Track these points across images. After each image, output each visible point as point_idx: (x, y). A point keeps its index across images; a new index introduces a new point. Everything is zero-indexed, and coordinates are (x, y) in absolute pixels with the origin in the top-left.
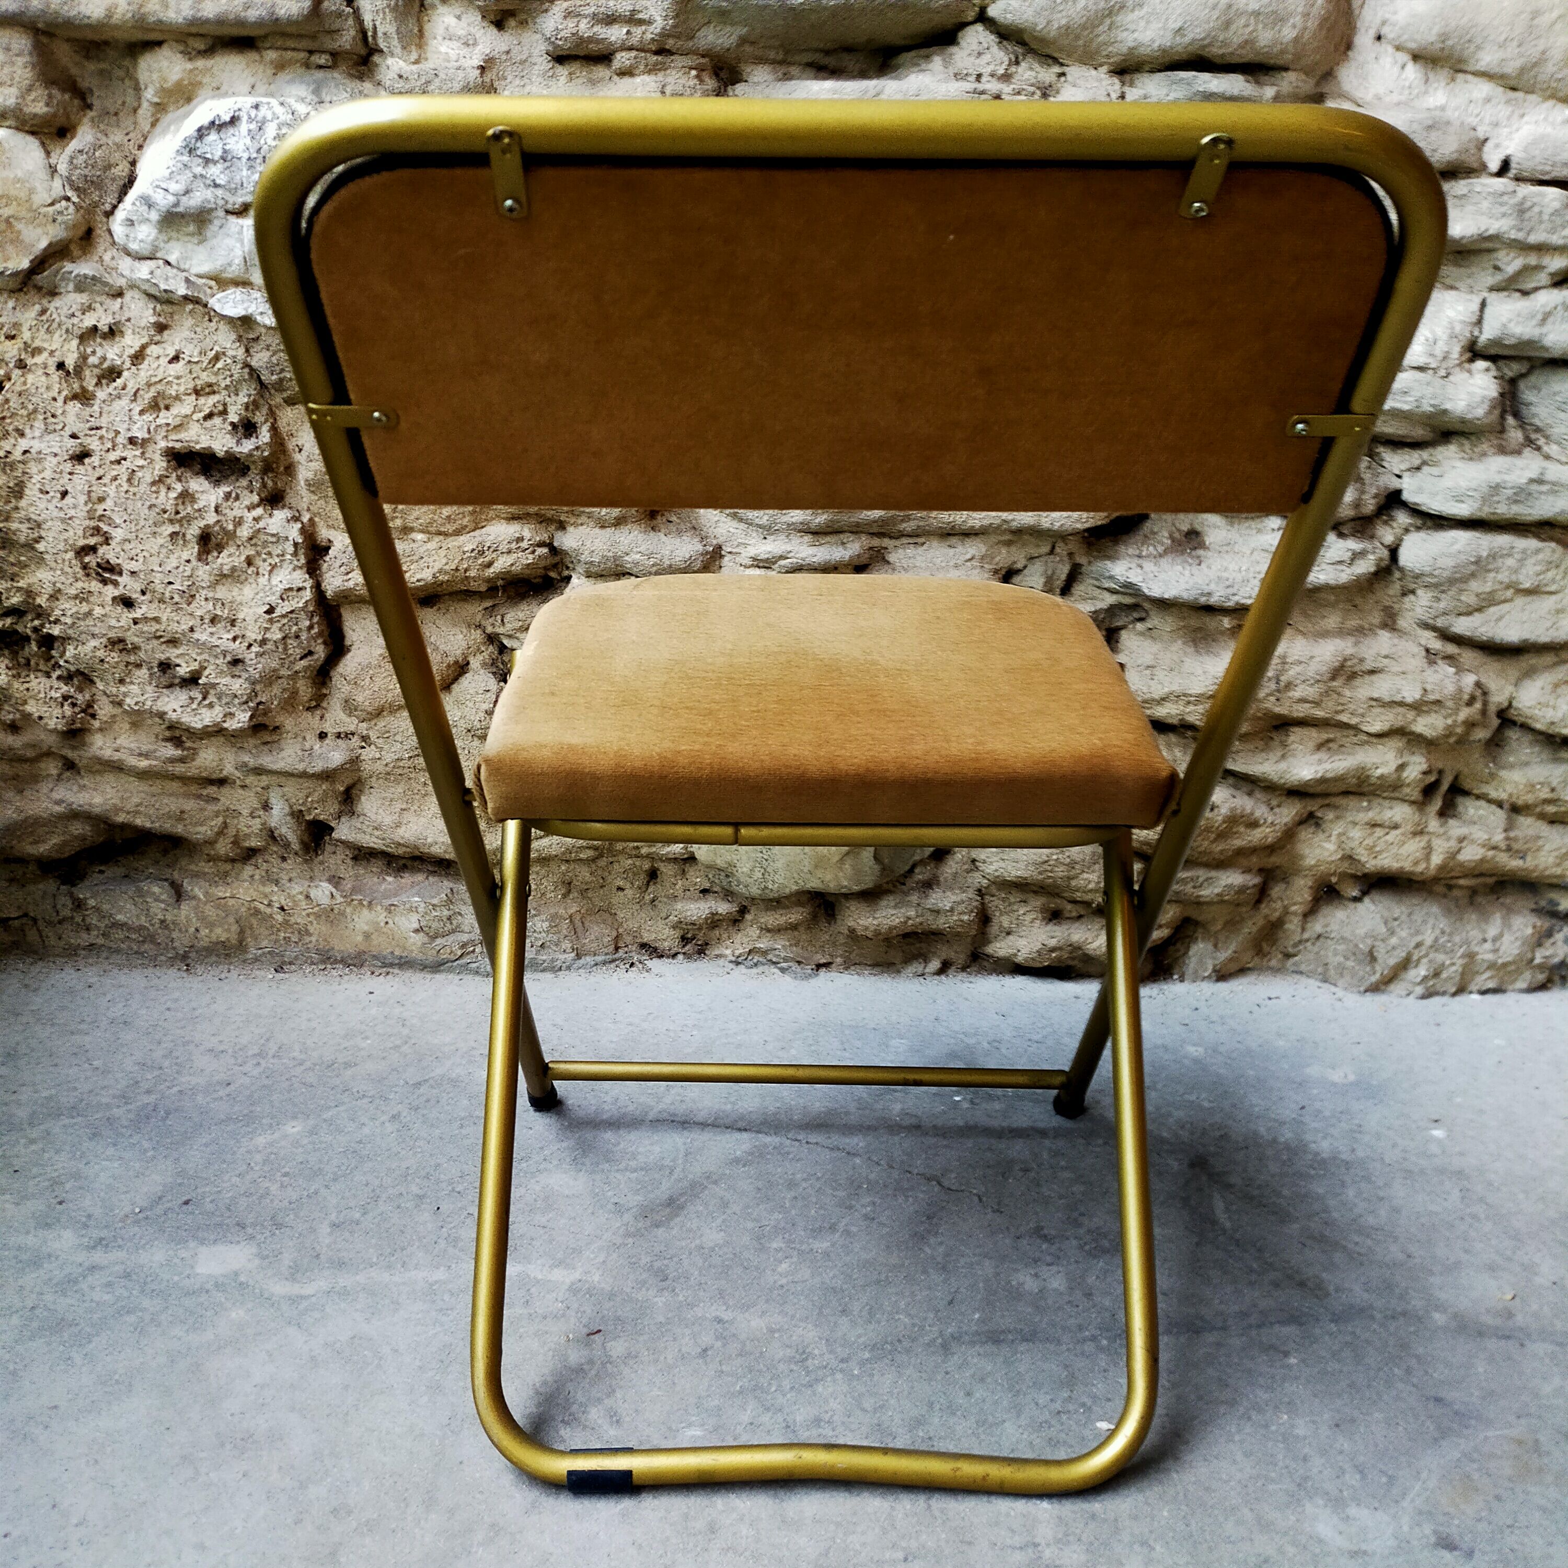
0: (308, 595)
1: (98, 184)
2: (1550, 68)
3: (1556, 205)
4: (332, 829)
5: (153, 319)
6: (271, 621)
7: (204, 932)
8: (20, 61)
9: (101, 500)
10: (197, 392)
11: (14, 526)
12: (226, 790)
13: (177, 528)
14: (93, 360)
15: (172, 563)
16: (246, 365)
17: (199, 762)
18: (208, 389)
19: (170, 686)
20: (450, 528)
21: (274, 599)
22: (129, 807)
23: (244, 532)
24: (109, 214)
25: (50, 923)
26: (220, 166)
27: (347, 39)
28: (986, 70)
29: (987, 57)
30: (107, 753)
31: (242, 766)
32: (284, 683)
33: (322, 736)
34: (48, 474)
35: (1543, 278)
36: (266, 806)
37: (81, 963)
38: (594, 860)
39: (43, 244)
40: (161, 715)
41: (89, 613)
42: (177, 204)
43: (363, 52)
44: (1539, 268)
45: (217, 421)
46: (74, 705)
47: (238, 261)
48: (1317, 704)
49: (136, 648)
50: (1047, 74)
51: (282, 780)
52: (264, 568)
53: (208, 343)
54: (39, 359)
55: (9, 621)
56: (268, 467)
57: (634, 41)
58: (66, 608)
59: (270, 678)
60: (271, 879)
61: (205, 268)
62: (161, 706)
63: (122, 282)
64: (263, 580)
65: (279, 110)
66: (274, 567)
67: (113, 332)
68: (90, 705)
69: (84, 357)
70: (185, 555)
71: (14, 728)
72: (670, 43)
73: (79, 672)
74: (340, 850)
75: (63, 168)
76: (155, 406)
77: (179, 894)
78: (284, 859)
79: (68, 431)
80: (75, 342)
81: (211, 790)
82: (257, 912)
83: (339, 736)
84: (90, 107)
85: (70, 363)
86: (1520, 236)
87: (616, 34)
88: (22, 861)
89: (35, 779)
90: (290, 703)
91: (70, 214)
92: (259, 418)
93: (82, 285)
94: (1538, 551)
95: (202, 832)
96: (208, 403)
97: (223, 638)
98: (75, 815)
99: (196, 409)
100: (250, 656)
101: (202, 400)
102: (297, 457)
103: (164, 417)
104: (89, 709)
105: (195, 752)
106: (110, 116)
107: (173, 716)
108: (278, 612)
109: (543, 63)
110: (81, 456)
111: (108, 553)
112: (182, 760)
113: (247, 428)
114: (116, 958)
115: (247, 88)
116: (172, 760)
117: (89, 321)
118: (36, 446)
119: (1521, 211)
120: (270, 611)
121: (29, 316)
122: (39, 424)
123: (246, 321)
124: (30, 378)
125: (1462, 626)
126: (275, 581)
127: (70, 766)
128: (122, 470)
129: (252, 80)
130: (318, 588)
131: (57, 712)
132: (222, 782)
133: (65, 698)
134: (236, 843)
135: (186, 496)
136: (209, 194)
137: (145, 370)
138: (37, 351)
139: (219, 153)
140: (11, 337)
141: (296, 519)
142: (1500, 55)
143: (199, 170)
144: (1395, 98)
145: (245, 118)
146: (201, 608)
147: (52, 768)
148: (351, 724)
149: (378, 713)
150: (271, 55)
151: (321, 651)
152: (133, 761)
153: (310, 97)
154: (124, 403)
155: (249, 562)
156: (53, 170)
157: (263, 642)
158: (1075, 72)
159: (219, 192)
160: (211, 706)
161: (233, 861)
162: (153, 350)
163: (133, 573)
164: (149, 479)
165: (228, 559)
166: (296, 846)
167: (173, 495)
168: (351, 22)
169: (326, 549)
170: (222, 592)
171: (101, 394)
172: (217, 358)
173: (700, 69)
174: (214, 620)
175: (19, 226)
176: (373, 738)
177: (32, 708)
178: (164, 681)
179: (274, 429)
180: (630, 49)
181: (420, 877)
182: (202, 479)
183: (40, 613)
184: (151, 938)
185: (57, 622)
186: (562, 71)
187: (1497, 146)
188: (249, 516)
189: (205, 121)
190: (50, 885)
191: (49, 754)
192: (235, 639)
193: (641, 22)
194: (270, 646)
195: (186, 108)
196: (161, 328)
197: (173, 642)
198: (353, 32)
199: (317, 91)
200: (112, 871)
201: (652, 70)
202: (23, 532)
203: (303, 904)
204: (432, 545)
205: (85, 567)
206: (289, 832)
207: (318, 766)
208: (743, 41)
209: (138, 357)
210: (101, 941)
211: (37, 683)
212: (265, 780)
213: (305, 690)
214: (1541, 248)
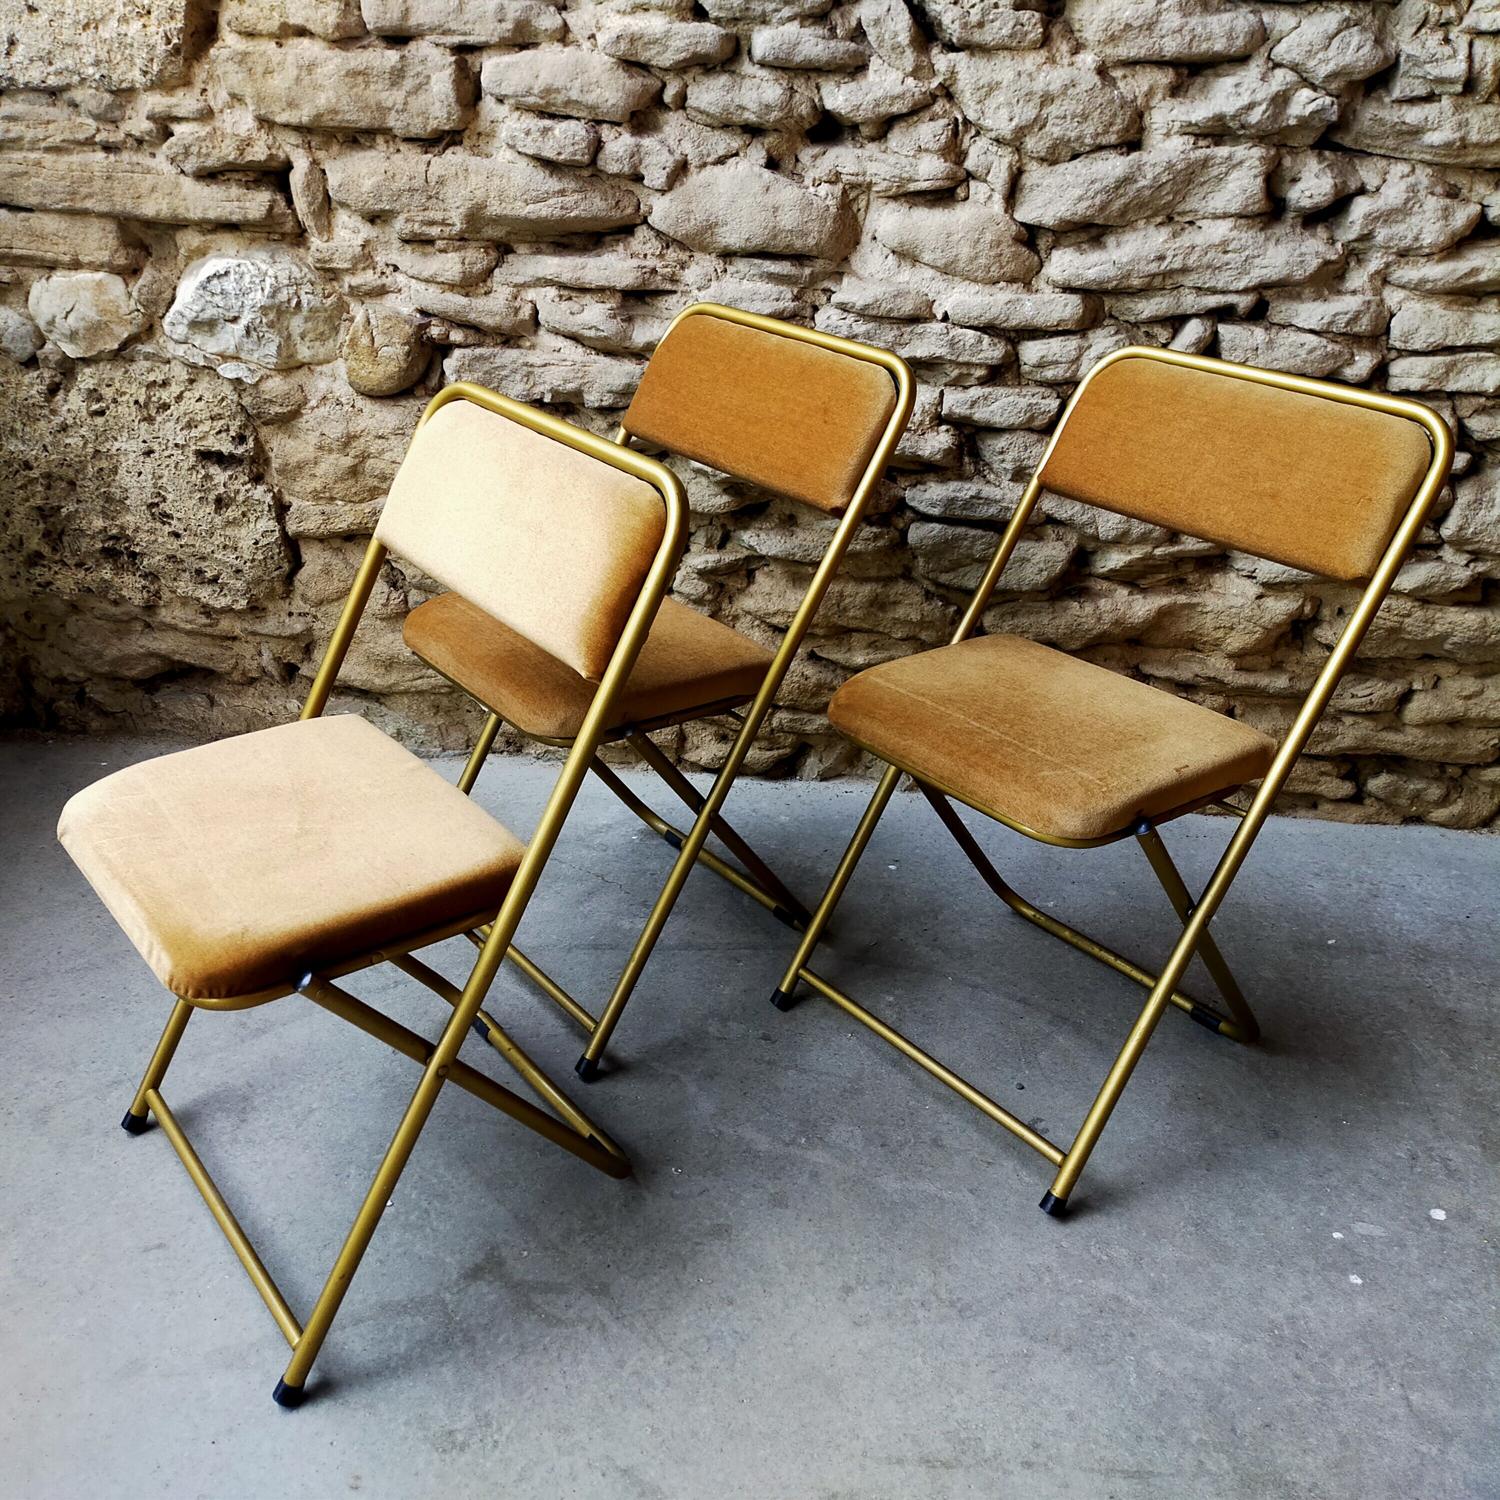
0: (277, 534)
1: (155, 303)
2: (961, 265)
3: (972, 341)
4: (299, 669)
5: (187, 377)
6: (257, 549)
7: (227, 725)
8: (111, 236)
9: (160, 477)
10: (212, 419)
11: (113, 490)
12: (237, 643)
13: (203, 494)
14: (153, 399)
15: (201, 514)
16: (239, 404)
17: (220, 626)
18: (219, 417)
19: (202, 583)
20: (356, 499)
21: (258, 537)
22: (181, 651)
23: (240, 498)
24: (162, 317)
25: (140, 716)
26: (220, 297)
27: (289, 226)
28: (649, 252)
29: (649, 245)
30: (168, 620)
31: (244, 630)
32: (266, 584)
33: (290, 614)
34: (131, 462)
35: (973, 381)
36: (260, 654)
37: (157, 741)
38: (450, 693)
39: (125, 335)
40: (198, 599)
41: (156, 540)
42: (197, 317)
43: (299, 231)
44: (970, 375)
45: (224, 435)
46: (149, 592)
47: (232, 347)
48: (863, 620)
49: (182, 561)
50: (684, 256)
51: (268, 639)
52: (252, 519)
53: (218, 391)
54: (124, 398)
55: (111, 543)
56: (253, 461)
57: (446, 235)
58: (143, 537)
59: (258, 581)
60: (263, 695)
61: (215, 350)
62: (196, 594)
63: (169, 356)
64: (252, 525)
65: (251, 268)
66: (258, 518)
67: (165, 384)
68: (158, 592)
69: (149, 398)
70: (208, 510)
71: (116, 603)
72: (466, 236)
73: (151, 573)
74: (304, 680)
75: (135, 294)
76: (189, 426)
77: (212, 702)
78: (272, 685)
79: (141, 439)
80: (144, 389)
81: (228, 643)
82: (257, 714)
83: (300, 614)
84: (150, 254)
85: (142, 401)
86: (953, 358)
87: (435, 231)
88: (123, 679)
89: (129, 632)
90: (271, 595)
91: (140, 319)
92: (247, 433)
93: (148, 356)
94: (982, 537)
95: (224, 667)
96: (219, 424)
97: (231, 558)
98: (151, 654)
99: (212, 428)
100: (246, 568)
101: (215, 423)
102: (272, 455)
103: (194, 433)
104: (157, 594)
105: (218, 621)
106: (163, 260)
107: (204, 600)
108: (260, 544)
109: (397, 244)
110: (149, 453)
111: (165, 507)
112: (210, 625)
113: (241, 439)
114: (178, 738)
115: (233, 253)
116: (205, 626)
117: (151, 378)
118: (124, 446)
119: (952, 344)
120: (256, 543)
121: (118, 374)
122: (125, 434)
123: (239, 381)
124: (120, 408)
125: (944, 578)
126: (258, 526)
127: (148, 626)
128: (171, 461)
129: (237, 248)
130: (283, 530)
131: (139, 595)
132: (234, 639)
133: (144, 587)
134: (244, 674)
135: (208, 477)
136: (215, 311)
137: (183, 406)
138: (125, 393)
139: (219, 291)
140: (109, 386)
141: (269, 491)
142: (932, 256)
143: (209, 298)
144: (880, 276)
145: (232, 272)
146: (218, 540)
147: (138, 627)
148: (306, 608)
149: (321, 603)
150: (248, 235)
151: (286, 567)
152: (182, 625)
153: (269, 260)
154: (171, 424)
155: (244, 515)
156: (130, 295)
157: (253, 560)
158: (698, 255)
159: (221, 310)
160: (225, 595)
161: (242, 684)
162: (187, 394)
163: (179, 519)
164: (186, 467)
165: (231, 513)
166: (278, 678)
167: (200, 476)
168: (290, 218)
169: (288, 507)
170: (229, 531)
171: (159, 419)
172: (223, 399)
173: (486, 248)
174: (225, 547)
175: (112, 326)
176: (319, 616)
177: (124, 592)
178: (199, 580)
179: (256, 440)
180: (444, 239)
181: (350, 699)
182: (216, 467)
183: (128, 539)
184: (196, 727)
185: (138, 544)
186: (408, 248)
187: (940, 305)
188: (243, 489)
189: (211, 273)
190: (139, 694)
191: (136, 618)
192: (237, 558)
193: (449, 225)
194: (256, 563)
195: (202, 260)
196: (192, 381)
197: (203, 558)
198: (291, 223)
199: (272, 257)
200: (175, 687)
201: (457, 250)
202: (118, 494)
203: (283, 712)
204: (347, 508)
205: (153, 514)
206: (272, 668)
207: (287, 632)
208: (509, 233)
209: (179, 398)
210: (168, 728)
211: (128, 578)
212: (258, 639)
213: (279, 588)
214: (968, 364)
